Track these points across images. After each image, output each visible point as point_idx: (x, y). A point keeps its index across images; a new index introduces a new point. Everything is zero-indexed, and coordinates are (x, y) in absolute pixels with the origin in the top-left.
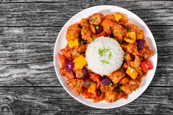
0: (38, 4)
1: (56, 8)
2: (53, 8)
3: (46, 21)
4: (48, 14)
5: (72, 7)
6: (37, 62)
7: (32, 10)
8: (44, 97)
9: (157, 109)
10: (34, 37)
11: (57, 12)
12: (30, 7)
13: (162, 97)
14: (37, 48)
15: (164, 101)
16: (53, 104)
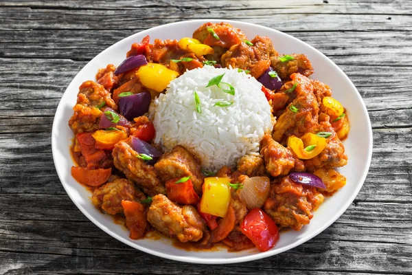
0: (36, 10)
1: (84, 20)
2: (78, 19)
3: (53, 47)
4: (60, 31)
5: (129, 19)
6: (13, 131)
8: (22, 216)
9: (390, 256)
10: (11, 78)
11: (88, 28)
12: (12, 15)
13: (402, 226)
14: (17, 100)
15: (410, 236)
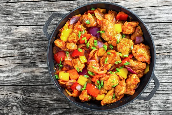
7: (40, 9)
16: (61, 102)
